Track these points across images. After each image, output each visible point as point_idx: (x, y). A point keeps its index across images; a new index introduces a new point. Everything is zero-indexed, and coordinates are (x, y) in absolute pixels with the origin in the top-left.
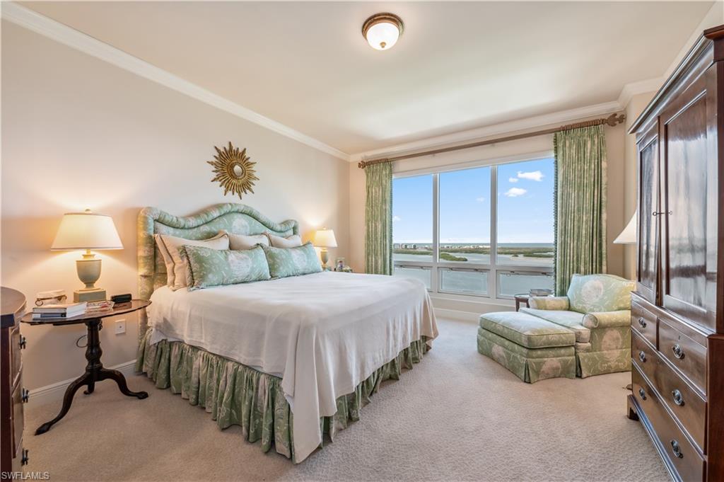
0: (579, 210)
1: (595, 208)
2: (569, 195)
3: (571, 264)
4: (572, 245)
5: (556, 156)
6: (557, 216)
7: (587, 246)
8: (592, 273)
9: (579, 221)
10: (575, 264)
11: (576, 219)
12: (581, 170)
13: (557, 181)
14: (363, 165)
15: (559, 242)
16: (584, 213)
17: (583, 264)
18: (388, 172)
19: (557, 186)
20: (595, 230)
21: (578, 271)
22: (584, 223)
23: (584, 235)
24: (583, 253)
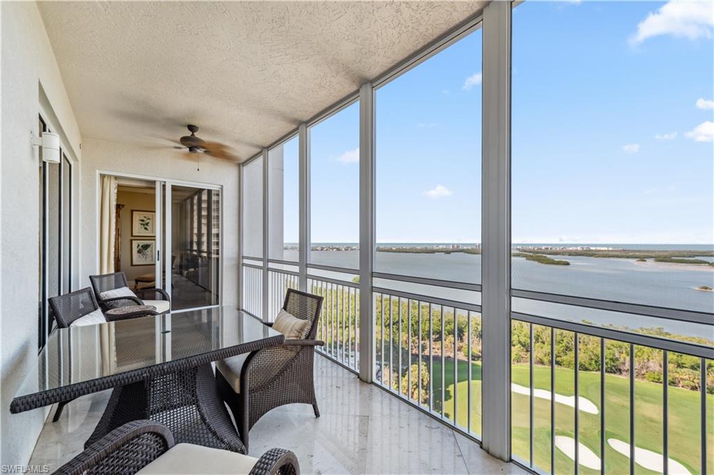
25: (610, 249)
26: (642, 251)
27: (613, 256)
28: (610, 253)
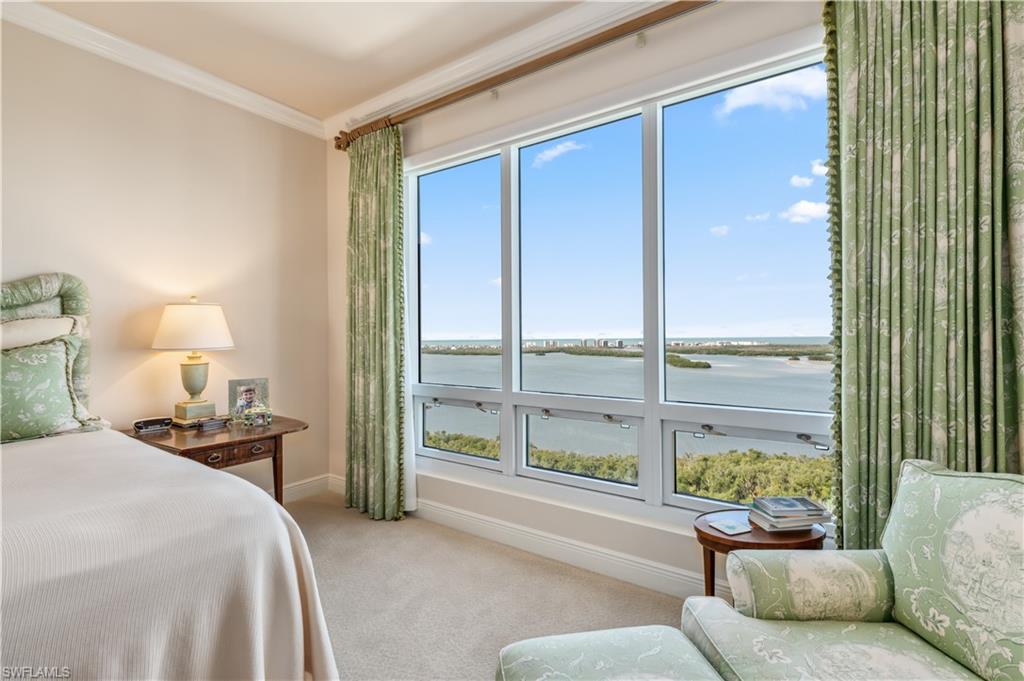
0: (919, 214)
1: (985, 203)
2: (881, 162)
3: (896, 416)
4: (897, 343)
5: (832, 34)
6: (838, 243)
7: (956, 347)
8: (979, 469)
9: (920, 256)
10: (910, 414)
11: (907, 249)
12: (922, 71)
13: (837, 119)
14: (345, 141)
15: (847, 334)
16: (942, 225)
17: (939, 415)
18: (391, 153)
19: (836, 138)
20: (985, 286)
21: (923, 450)
22: (941, 263)
23: (940, 307)
24: (940, 373)
25: (755, 344)
26: (793, 346)
27: (761, 354)
28: (757, 350)
